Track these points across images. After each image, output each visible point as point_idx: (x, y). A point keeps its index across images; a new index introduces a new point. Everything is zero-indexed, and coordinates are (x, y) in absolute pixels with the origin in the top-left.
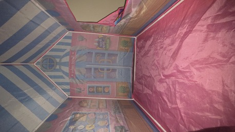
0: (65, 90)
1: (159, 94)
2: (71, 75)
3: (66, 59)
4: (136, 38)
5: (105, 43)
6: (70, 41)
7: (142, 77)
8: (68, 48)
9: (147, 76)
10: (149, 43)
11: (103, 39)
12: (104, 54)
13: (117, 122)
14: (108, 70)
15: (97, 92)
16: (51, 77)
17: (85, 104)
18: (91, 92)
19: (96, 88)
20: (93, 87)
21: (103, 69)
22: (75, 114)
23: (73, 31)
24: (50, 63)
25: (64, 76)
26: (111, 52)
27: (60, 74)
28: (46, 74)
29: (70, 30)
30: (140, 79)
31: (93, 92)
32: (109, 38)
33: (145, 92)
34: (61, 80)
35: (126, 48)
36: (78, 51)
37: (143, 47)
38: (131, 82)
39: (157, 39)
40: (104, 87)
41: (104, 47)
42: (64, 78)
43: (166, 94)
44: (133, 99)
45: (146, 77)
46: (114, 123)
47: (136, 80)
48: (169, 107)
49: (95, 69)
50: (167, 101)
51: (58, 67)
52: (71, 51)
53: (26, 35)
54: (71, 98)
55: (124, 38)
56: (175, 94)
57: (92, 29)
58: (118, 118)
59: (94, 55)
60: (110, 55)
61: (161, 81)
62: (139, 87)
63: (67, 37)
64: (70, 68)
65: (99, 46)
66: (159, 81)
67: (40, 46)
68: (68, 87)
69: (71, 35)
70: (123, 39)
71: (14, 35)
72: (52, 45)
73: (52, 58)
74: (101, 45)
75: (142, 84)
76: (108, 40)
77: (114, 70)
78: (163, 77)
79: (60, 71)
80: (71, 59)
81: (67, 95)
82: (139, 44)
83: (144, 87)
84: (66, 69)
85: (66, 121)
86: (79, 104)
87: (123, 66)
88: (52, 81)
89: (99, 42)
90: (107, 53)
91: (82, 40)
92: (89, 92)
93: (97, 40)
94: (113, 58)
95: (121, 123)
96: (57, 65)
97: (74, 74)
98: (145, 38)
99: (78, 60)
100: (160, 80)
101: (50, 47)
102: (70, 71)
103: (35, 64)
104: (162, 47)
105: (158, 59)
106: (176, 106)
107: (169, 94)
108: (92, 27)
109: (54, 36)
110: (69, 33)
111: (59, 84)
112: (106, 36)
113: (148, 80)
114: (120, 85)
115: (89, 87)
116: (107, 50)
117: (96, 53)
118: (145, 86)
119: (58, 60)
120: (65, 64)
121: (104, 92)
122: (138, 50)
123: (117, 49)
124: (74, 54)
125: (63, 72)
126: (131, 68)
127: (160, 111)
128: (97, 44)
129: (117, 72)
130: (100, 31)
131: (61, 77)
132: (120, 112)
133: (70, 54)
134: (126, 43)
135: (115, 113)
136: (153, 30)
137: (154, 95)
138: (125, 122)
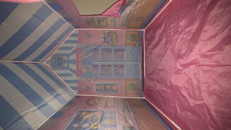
0: (73, 88)
1: (176, 89)
2: (78, 72)
3: (74, 57)
4: (144, 30)
5: (112, 39)
6: (76, 39)
7: (153, 72)
8: (75, 46)
9: (158, 69)
10: (160, 31)
11: (109, 34)
12: (110, 50)
13: (126, 121)
14: (116, 66)
15: (104, 90)
16: (60, 75)
17: (92, 103)
18: (99, 90)
19: (104, 86)
20: (100, 85)
21: (110, 66)
22: (81, 112)
23: (79, 28)
24: (59, 62)
25: (72, 74)
26: (118, 48)
27: (68, 72)
28: (55, 72)
29: (76, 28)
30: (151, 74)
31: (101, 90)
32: (115, 33)
33: (157, 88)
34: (69, 78)
35: (134, 42)
36: (85, 48)
37: (153, 38)
38: (141, 79)
39: (170, 24)
40: (112, 85)
41: (110, 42)
42: (72, 76)
43: (185, 88)
44: (144, 98)
45: (158, 72)
46: (123, 122)
47: (147, 76)
48: (192, 105)
49: (103, 66)
50: (187, 96)
51: (66, 65)
52: (78, 49)
53: (32, 32)
54: (79, 96)
55: (131, 31)
56: (199, 87)
57: (97, 24)
58: (127, 117)
59: (100, 51)
60: (116, 50)
61: (178, 72)
62: (151, 84)
63: (73, 35)
64: (77, 66)
65: (105, 42)
66: (175, 73)
67: (47, 44)
68: (76, 85)
69: (77, 33)
70: (130, 33)
71: (19, 30)
72: (59, 43)
73: (60, 57)
74: (107, 41)
75: (154, 80)
76: (114, 35)
77: (122, 66)
78: (180, 68)
79: (67, 69)
80: (78, 56)
81: (75, 93)
82: (148, 37)
83: (156, 82)
84: (74, 67)
85: (71, 119)
86: (86, 102)
87: (132, 62)
88: (61, 79)
89: (105, 38)
90: (113, 48)
91: (89, 37)
92: (97, 90)
93: (103, 35)
94: (120, 53)
95: (131, 123)
96: (65, 63)
97: (81, 72)
98: (155, 28)
99: (85, 58)
100: (176, 71)
101: (58, 45)
102: (78, 69)
103: (45, 63)
104: (177, 32)
105: (172, 47)
106: (202, 102)
107: (190, 88)
108: (96, 21)
109: (61, 33)
110: (75, 31)
111: (67, 82)
112: (112, 31)
113: (160, 75)
114: (129, 83)
115: (97, 85)
116: (113, 45)
117: (103, 50)
118: (158, 81)
119: (66, 58)
120: (72, 62)
121: (112, 90)
122: (147, 43)
123: (124, 44)
124: (81, 52)
125: (71, 70)
126: (140, 64)
127: (179, 110)
128: (103, 40)
129: (125, 69)
130: (105, 25)
131: (69, 75)
132: (129, 111)
133: (77, 51)
134: (133, 37)
135: (124, 111)
136: (164, 15)
137: (169, 91)
138: (135, 122)
